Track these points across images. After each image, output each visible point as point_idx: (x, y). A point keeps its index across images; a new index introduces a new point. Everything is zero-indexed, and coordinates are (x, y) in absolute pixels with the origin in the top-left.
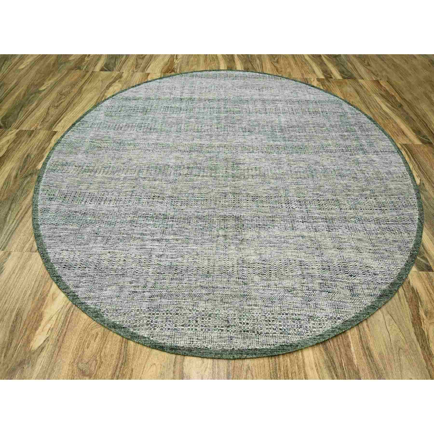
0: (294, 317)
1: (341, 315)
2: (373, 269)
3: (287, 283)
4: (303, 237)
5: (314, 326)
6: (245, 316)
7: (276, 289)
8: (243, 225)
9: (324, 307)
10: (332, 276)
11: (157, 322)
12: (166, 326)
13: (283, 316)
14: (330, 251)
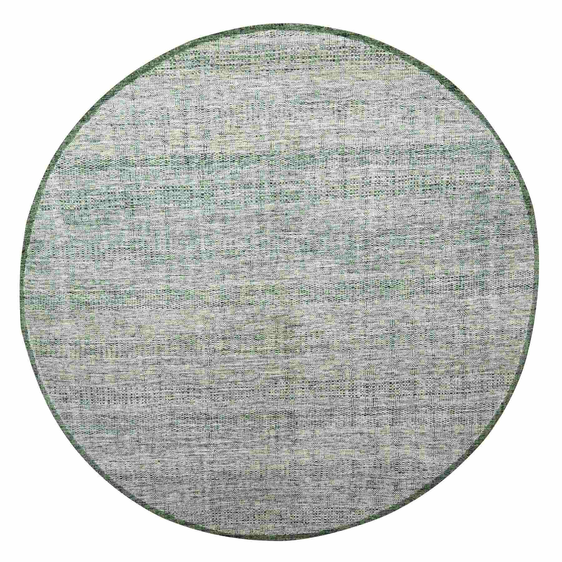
0: (338, 510)
1: (379, 507)
2: (424, 464)
3: (337, 482)
4: (361, 434)
5: (354, 516)
6: (296, 512)
7: (325, 488)
8: (297, 422)
9: (366, 501)
10: (381, 473)
11: (220, 519)
12: (228, 521)
13: (329, 510)
14: (386, 449)
